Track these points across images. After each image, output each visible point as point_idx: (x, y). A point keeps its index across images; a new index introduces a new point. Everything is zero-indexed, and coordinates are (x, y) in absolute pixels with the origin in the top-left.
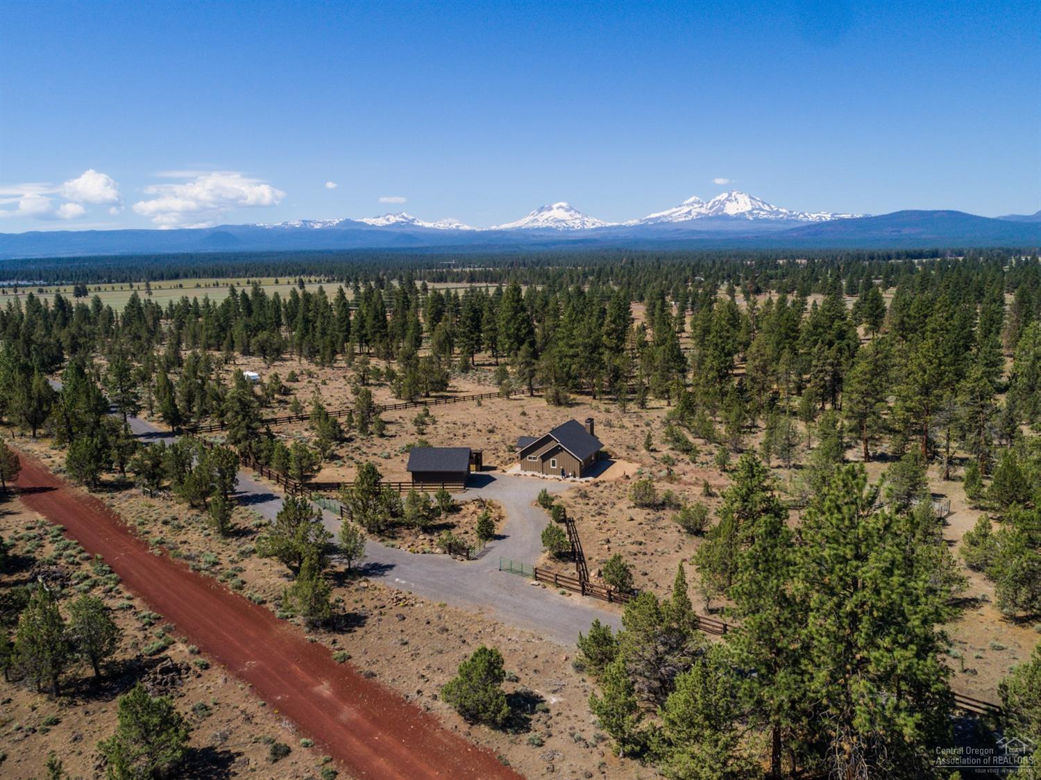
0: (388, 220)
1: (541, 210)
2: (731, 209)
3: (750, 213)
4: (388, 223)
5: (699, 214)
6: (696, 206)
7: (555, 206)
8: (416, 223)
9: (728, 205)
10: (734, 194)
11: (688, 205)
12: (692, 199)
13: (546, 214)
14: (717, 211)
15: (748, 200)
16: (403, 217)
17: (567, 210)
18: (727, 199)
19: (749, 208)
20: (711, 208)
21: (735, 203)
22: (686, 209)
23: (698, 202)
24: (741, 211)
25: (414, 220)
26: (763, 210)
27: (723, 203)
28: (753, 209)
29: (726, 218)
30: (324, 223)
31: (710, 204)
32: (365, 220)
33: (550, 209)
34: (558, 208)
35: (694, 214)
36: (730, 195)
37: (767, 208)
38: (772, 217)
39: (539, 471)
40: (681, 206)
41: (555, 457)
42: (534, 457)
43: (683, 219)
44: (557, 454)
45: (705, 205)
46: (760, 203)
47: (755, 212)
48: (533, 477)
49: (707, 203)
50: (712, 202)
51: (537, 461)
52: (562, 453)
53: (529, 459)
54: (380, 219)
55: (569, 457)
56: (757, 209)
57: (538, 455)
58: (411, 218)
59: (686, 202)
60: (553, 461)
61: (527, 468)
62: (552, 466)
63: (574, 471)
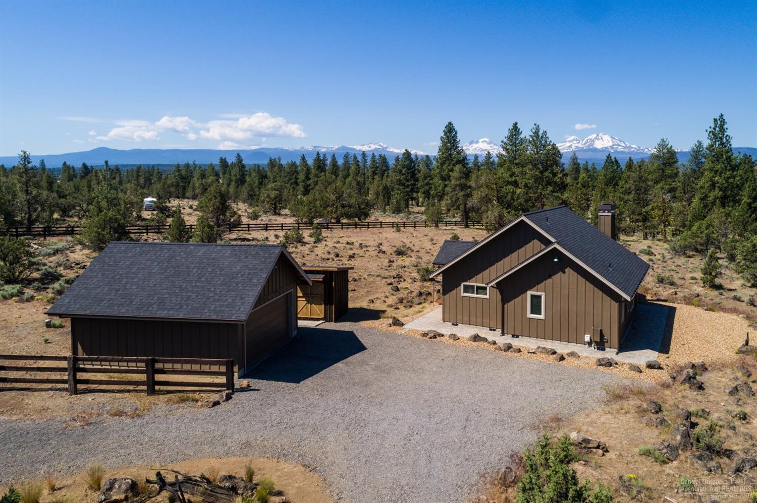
0: (370, 147)
1: (471, 143)
2: (599, 145)
3: (612, 147)
4: (370, 149)
5: (577, 147)
6: (575, 142)
7: (481, 140)
8: (388, 150)
9: (596, 142)
10: (600, 135)
11: (569, 142)
12: (572, 138)
13: (475, 146)
14: (589, 146)
15: (610, 139)
16: (380, 145)
17: (489, 143)
18: (596, 138)
19: (611, 144)
20: (585, 144)
21: (601, 141)
22: (568, 144)
23: (577, 140)
24: (605, 146)
25: (386, 148)
26: (620, 146)
27: (593, 141)
28: (614, 145)
29: (595, 150)
30: (328, 148)
31: (584, 142)
32: (355, 147)
33: (477, 142)
34: (483, 142)
35: (573, 147)
36: (598, 135)
37: (623, 144)
38: (627, 150)
39: (493, 325)
40: (564, 142)
41: (543, 284)
42: (477, 287)
43: (566, 151)
44: (550, 277)
45: (581, 142)
46: (618, 142)
47: (615, 147)
48: (476, 344)
49: (583, 140)
50: (585, 140)
51: (487, 297)
52: (564, 273)
53: (465, 291)
54: (365, 146)
55: (590, 286)
56: (616, 145)
57: (490, 282)
58: (385, 146)
59: (568, 140)
60: (532, 296)
61: (459, 317)
62: (532, 313)
63: (601, 331)
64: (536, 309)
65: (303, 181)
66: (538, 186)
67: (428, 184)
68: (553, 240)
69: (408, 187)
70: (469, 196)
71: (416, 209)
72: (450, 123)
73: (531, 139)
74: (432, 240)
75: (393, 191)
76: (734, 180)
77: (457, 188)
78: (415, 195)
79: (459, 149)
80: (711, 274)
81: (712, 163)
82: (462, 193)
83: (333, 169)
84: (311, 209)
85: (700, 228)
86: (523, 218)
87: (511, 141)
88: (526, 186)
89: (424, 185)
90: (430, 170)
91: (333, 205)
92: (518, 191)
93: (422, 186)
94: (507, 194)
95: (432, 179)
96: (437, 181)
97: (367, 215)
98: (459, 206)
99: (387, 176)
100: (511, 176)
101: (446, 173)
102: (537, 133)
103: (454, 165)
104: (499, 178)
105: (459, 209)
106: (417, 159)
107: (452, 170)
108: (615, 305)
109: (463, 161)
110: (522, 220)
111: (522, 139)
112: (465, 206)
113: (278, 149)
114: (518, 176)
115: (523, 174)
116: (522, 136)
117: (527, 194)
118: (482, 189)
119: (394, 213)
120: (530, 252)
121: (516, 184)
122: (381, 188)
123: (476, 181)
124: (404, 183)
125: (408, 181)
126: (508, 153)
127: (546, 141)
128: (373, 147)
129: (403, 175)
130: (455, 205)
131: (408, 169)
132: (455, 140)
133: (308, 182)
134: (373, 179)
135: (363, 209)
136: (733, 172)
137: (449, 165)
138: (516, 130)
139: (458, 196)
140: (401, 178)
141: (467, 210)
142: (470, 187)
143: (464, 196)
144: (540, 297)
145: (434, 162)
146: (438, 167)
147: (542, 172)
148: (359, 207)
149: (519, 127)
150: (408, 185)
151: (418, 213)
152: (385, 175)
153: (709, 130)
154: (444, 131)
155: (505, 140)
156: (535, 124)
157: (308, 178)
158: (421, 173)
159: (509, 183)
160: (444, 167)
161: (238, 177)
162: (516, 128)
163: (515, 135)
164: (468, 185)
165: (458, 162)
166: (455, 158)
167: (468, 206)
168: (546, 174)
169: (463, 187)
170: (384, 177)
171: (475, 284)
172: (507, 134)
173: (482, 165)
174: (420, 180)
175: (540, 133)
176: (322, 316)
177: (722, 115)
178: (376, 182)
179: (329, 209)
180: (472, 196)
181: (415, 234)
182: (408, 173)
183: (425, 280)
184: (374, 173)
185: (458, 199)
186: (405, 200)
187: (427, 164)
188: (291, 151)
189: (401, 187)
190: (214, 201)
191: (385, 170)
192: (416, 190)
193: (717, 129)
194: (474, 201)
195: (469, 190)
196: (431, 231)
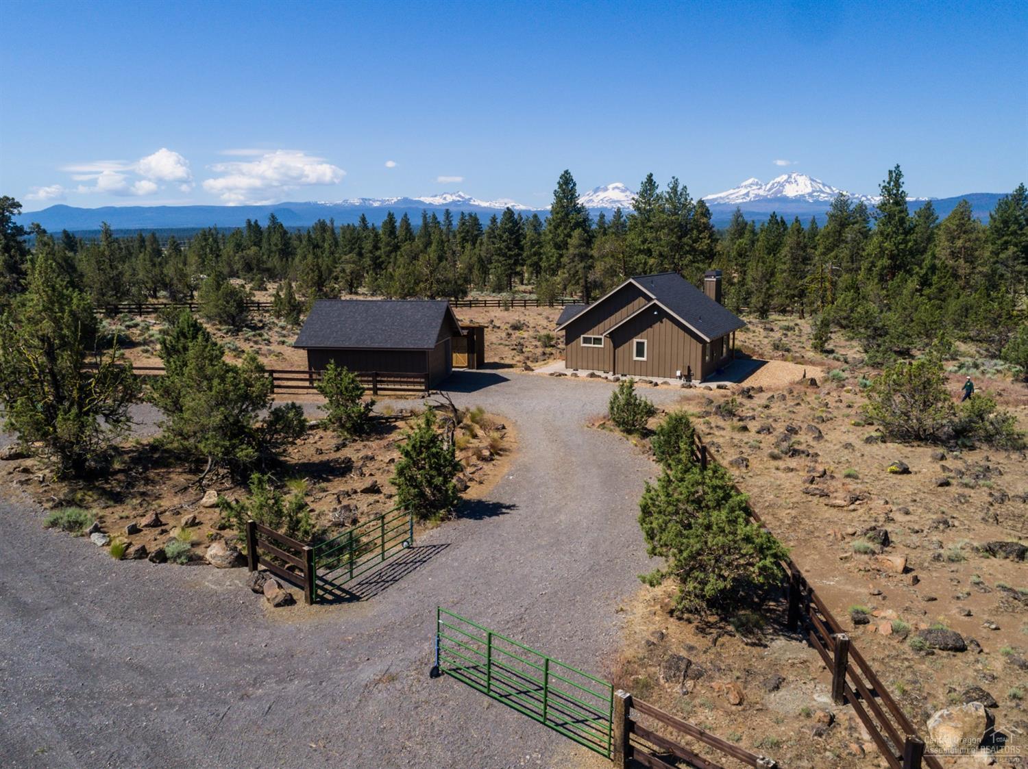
0: (445, 199)
1: (596, 190)
2: (791, 191)
3: (810, 195)
4: (445, 202)
5: (757, 195)
6: (754, 187)
7: (611, 187)
8: (472, 203)
9: (787, 186)
10: (794, 176)
11: (746, 187)
12: (750, 181)
13: (602, 195)
14: (776, 193)
15: (808, 182)
16: (460, 196)
17: (623, 191)
18: (787, 181)
19: (809, 190)
20: (770, 190)
21: (794, 185)
22: (744, 191)
23: (757, 184)
24: (801, 193)
25: (470, 199)
26: (823, 192)
27: (782, 185)
28: (814, 191)
29: (785, 199)
30: (383, 201)
31: (769, 186)
32: (422, 199)
33: (606, 189)
34: (614, 189)
35: (752, 195)
36: (790, 177)
37: (828, 190)
38: (833, 199)
39: (606, 369)
40: (739, 188)
41: (645, 332)
42: (594, 339)
43: (741, 201)
44: (651, 326)
45: (763, 187)
46: (821, 186)
47: (815, 194)
48: (592, 379)
49: (766, 185)
50: (771, 184)
51: (602, 346)
52: (662, 322)
53: (584, 342)
54: (437, 198)
55: (681, 332)
56: (818, 192)
57: (605, 332)
58: (467, 197)
59: (744, 184)
60: (637, 343)
61: (579, 364)
62: (637, 356)
63: (689, 367)
64: (640, 353)
65: (371, 252)
66: (675, 255)
67: (535, 254)
68: (653, 297)
69: (510, 257)
70: (591, 267)
71: (522, 288)
72: (566, 172)
73: (667, 197)
74: (548, 318)
75: (491, 263)
76: (906, 246)
77: (576, 259)
78: (518, 269)
79: (579, 206)
80: (821, 339)
81: (884, 225)
82: (582, 265)
83: (406, 235)
84: (403, 286)
85: (844, 300)
86: (631, 280)
87: (644, 197)
88: (661, 255)
89: (531, 255)
90: (539, 234)
91: (427, 280)
92: (651, 261)
93: (529, 257)
94: (638, 265)
95: (541, 247)
96: (549, 249)
97: (465, 293)
98: (578, 280)
99: (481, 244)
100: (644, 242)
101: (561, 238)
102: (674, 189)
103: (573, 229)
104: (629, 246)
105: (578, 284)
106: (521, 219)
107: (570, 236)
108: (700, 346)
109: (583, 223)
110: (630, 283)
111: (657, 195)
112: (586, 281)
113: (310, 203)
114: (651, 242)
115: (658, 239)
116: (658, 191)
117: (662, 264)
118: (606, 259)
119: (494, 292)
120: (636, 308)
121: (649, 252)
122: (475, 259)
123: (599, 249)
124: (506, 253)
125: (510, 249)
126: (640, 213)
127: (686, 199)
128: (450, 199)
129: (504, 241)
130: (574, 278)
131: (511, 234)
132: (573, 195)
133: (378, 253)
134: (463, 247)
135: (461, 285)
136: (906, 236)
137: (565, 229)
138: (651, 183)
139: (577, 268)
140: (502, 246)
141: (589, 285)
142: (592, 257)
143: (584, 268)
144: (643, 343)
145: (545, 224)
146: (550, 232)
147: (680, 238)
148: (456, 282)
149: (655, 180)
150: (511, 255)
151: (525, 292)
152: (478, 241)
153: (883, 184)
154: (559, 183)
155: (636, 197)
156: (673, 178)
157: (376, 248)
158: (527, 239)
159: (641, 251)
160: (559, 231)
161: (280, 247)
162: (650, 183)
163: (650, 190)
164: (590, 254)
165: (577, 225)
166: (573, 218)
167: (589, 280)
168: (685, 240)
169: (584, 257)
170: (477, 245)
171: (592, 336)
172: (639, 188)
173: (609, 228)
174: (526, 248)
175: (680, 189)
176: (466, 365)
177: (898, 166)
178: (467, 252)
179: (422, 285)
180: (594, 267)
181: (527, 313)
182: (510, 239)
183: (546, 347)
184: (464, 239)
185: (577, 272)
186: (507, 276)
187: (534, 226)
188: (329, 207)
189: (501, 259)
190: (311, 275)
191: (477, 236)
192: (521, 261)
193: (892, 183)
194: (596, 274)
195: (591, 260)
196: (546, 311)
